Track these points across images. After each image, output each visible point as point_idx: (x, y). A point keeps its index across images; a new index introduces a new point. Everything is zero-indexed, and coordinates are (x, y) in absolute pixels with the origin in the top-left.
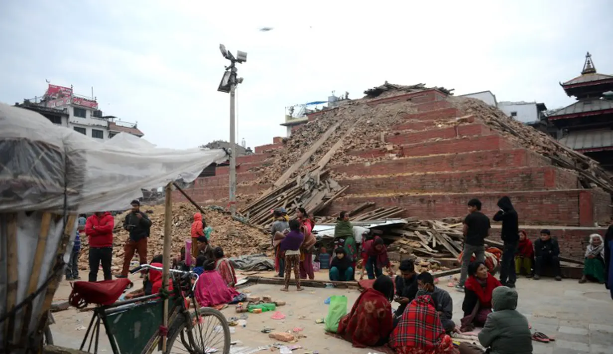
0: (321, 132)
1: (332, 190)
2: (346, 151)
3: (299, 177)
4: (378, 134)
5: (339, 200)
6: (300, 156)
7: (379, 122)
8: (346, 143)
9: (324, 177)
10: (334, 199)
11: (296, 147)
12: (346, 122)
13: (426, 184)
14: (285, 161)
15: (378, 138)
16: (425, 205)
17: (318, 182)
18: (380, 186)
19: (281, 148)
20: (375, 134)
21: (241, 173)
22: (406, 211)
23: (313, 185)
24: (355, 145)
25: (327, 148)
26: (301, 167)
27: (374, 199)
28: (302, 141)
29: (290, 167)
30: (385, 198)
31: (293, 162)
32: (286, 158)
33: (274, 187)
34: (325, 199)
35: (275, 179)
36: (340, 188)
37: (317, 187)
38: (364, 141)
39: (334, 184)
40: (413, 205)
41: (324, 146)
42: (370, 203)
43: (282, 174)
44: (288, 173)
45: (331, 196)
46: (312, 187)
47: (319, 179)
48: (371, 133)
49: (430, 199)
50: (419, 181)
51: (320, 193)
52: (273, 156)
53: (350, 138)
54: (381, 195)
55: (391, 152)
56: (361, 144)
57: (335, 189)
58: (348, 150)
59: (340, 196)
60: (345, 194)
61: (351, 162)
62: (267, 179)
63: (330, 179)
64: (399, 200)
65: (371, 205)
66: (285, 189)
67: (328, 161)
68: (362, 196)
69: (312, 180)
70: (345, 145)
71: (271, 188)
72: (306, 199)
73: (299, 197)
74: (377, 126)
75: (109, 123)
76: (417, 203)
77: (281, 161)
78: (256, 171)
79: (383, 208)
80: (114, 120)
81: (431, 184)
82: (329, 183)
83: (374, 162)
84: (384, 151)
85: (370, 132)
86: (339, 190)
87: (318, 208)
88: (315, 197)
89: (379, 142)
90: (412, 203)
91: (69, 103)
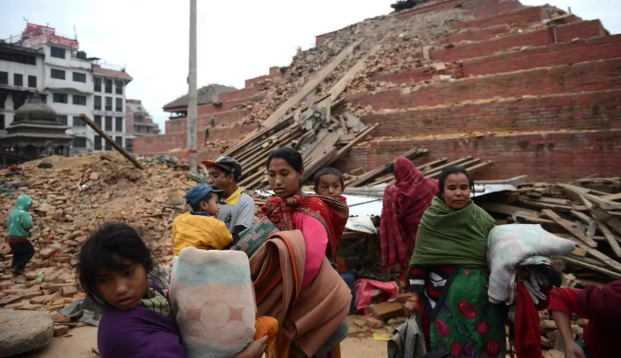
0: (332, 54)
1: (351, 131)
2: (371, 75)
3: (298, 112)
4: (418, 50)
5: (363, 146)
6: (303, 86)
7: (417, 34)
8: (369, 65)
9: (338, 109)
10: (355, 144)
11: (297, 75)
12: (367, 41)
13: (521, 116)
14: (281, 94)
15: (420, 55)
16: (531, 154)
17: (328, 118)
18: (431, 123)
19: (277, 79)
20: (414, 51)
21: (222, 112)
22: (492, 164)
23: (320, 123)
24: (384, 66)
25: (340, 75)
26: (303, 99)
27: (426, 143)
28: (306, 67)
29: (286, 100)
30: (446, 143)
31: (291, 94)
32: (283, 89)
33: (262, 128)
34: (339, 145)
35: (265, 117)
36: (363, 127)
37: (325, 126)
38: (397, 60)
39: (353, 121)
40: (504, 154)
41: (337, 72)
42: (420, 150)
43: (274, 110)
44: (284, 107)
45: (350, 140)
46: (318, 125)
47: (329, 113)
48: (407, 49)
49: (542, 142)
50: (507, 112)
51: (330, 134)
52: (266, 88)
53: (374, 57)
54: (439, 137)
55: (442, 72)
56: (392, 64)
57: (356, 130)
58: (373, 73)
59: (363, 139)
60: (371, 137)
61: (379, 89)
62: (253, 118)
63: (347, 114)
64: (476, 144)
65: (422, 154)
66: (277, 129)
67: (343, 89)
68: (403, 139)
69: (318, 115)
70: (368, 67)
71: (257, 129)
72: (308, 146)
73: (296, 142)
74: (416, 39)
75: (93, 66)
76: (513, 150)
77: (276, 94)
78: (242, 108)
79: (444, 159)
80: (99, 63)
81: (530, 117)
82: (345, 119)
83: (417, 87)
84: (430, 72)
85: (405, 48)
86: (361, 131)
87: (329, 159)
88: (323, 141)
89: (420, 59)
90: (502, 149)
91: (45, 42)
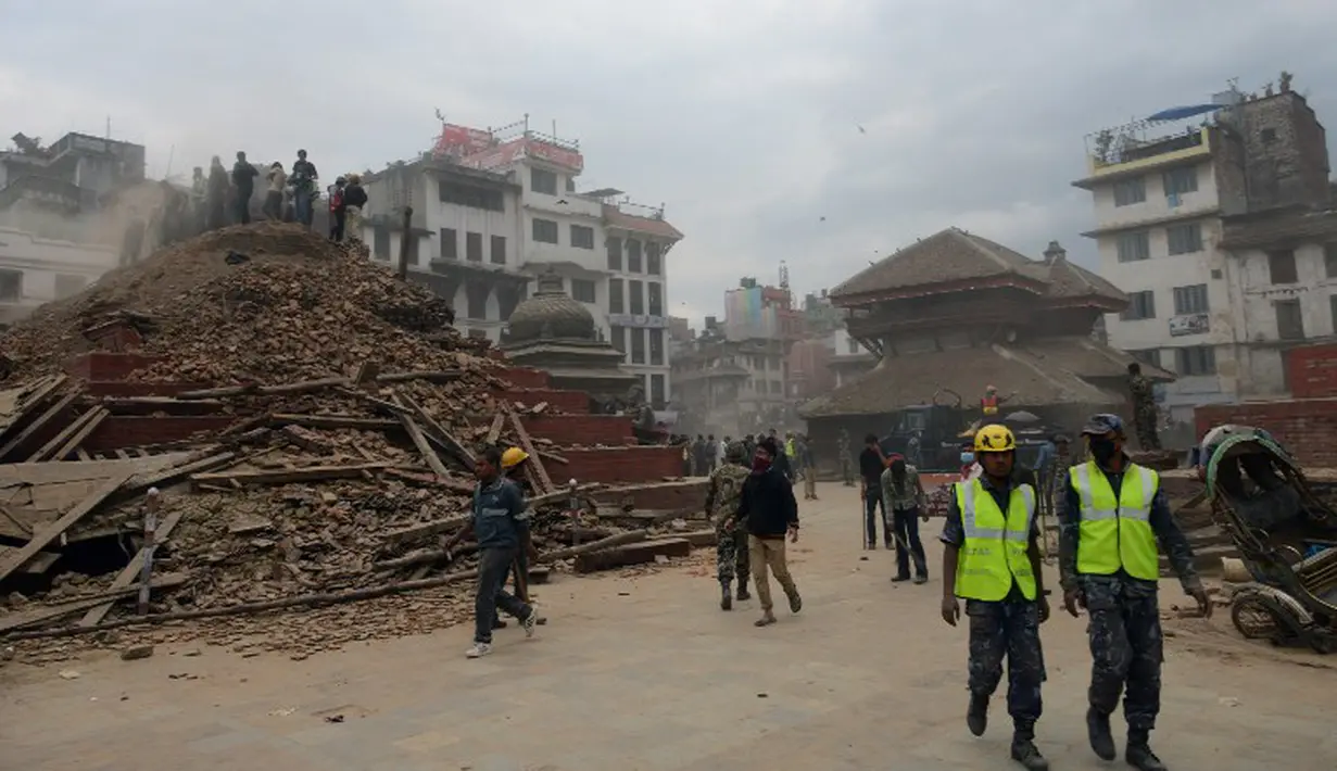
75: (605, 208)
91: (523, 156)
